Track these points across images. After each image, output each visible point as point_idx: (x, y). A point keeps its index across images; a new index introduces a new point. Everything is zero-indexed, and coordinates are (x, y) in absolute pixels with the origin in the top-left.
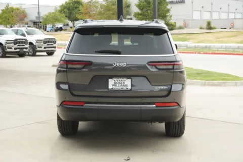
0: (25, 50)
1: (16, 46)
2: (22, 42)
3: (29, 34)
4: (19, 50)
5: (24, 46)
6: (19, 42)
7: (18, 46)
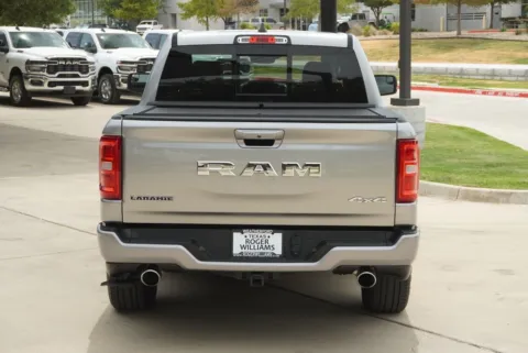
0: (78, 88)
1: (54, 78)
2: (72, 68)
3: (107, 45)
4: (61, 88)
5: (77, 76)
6: (64, 68)
7: (60, 76)
